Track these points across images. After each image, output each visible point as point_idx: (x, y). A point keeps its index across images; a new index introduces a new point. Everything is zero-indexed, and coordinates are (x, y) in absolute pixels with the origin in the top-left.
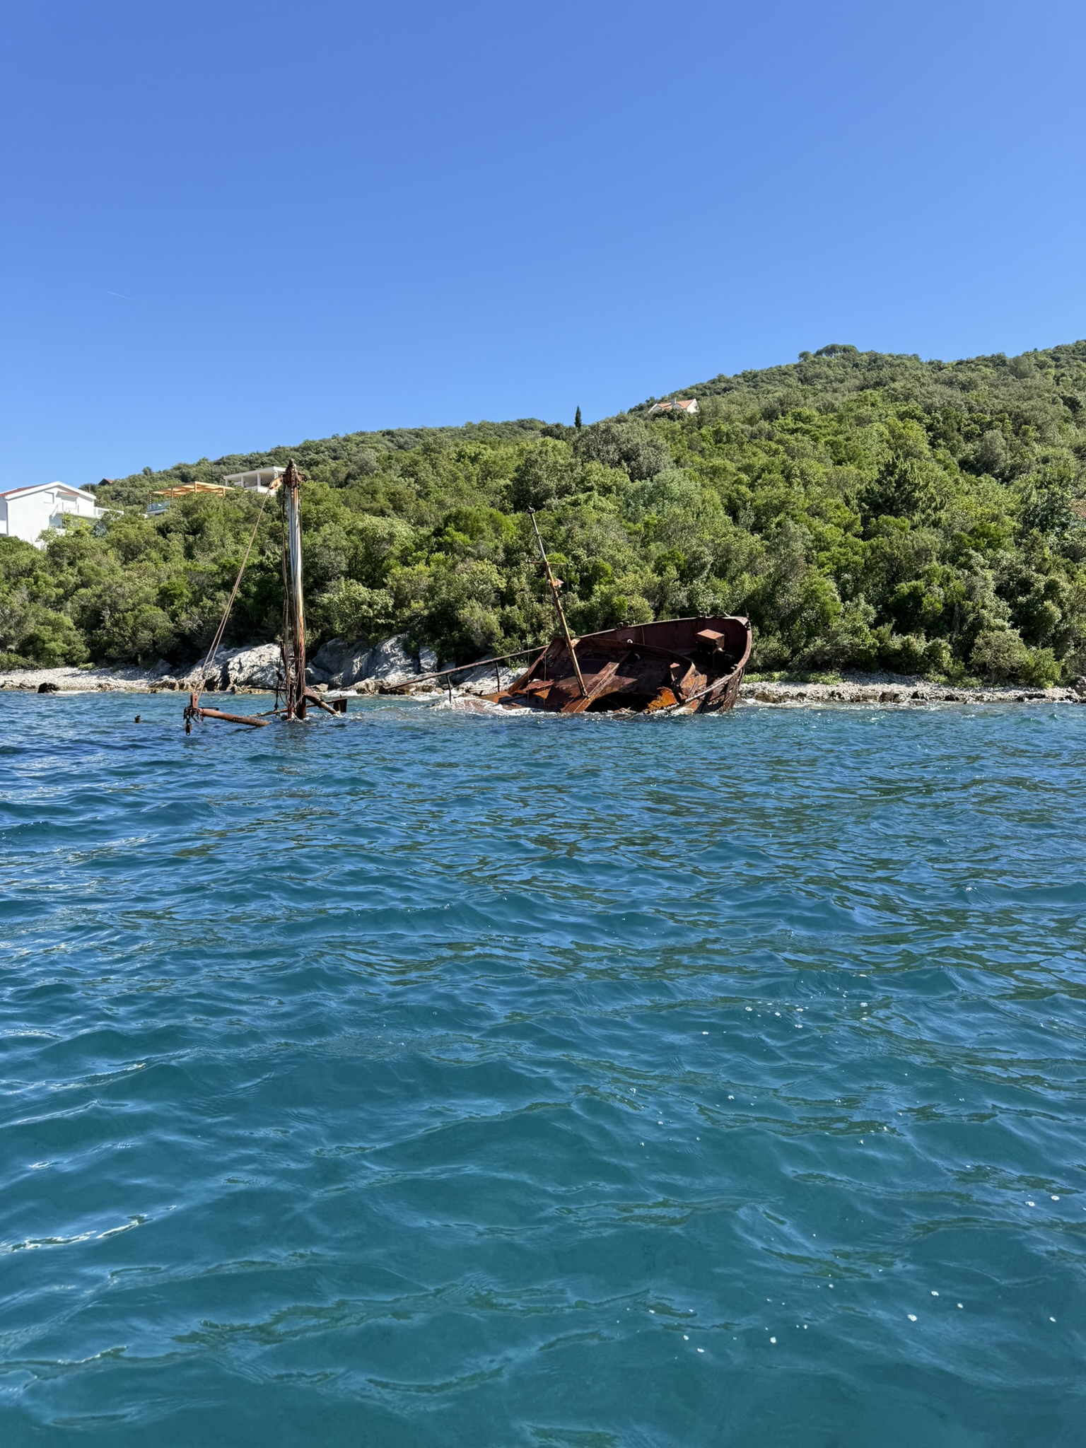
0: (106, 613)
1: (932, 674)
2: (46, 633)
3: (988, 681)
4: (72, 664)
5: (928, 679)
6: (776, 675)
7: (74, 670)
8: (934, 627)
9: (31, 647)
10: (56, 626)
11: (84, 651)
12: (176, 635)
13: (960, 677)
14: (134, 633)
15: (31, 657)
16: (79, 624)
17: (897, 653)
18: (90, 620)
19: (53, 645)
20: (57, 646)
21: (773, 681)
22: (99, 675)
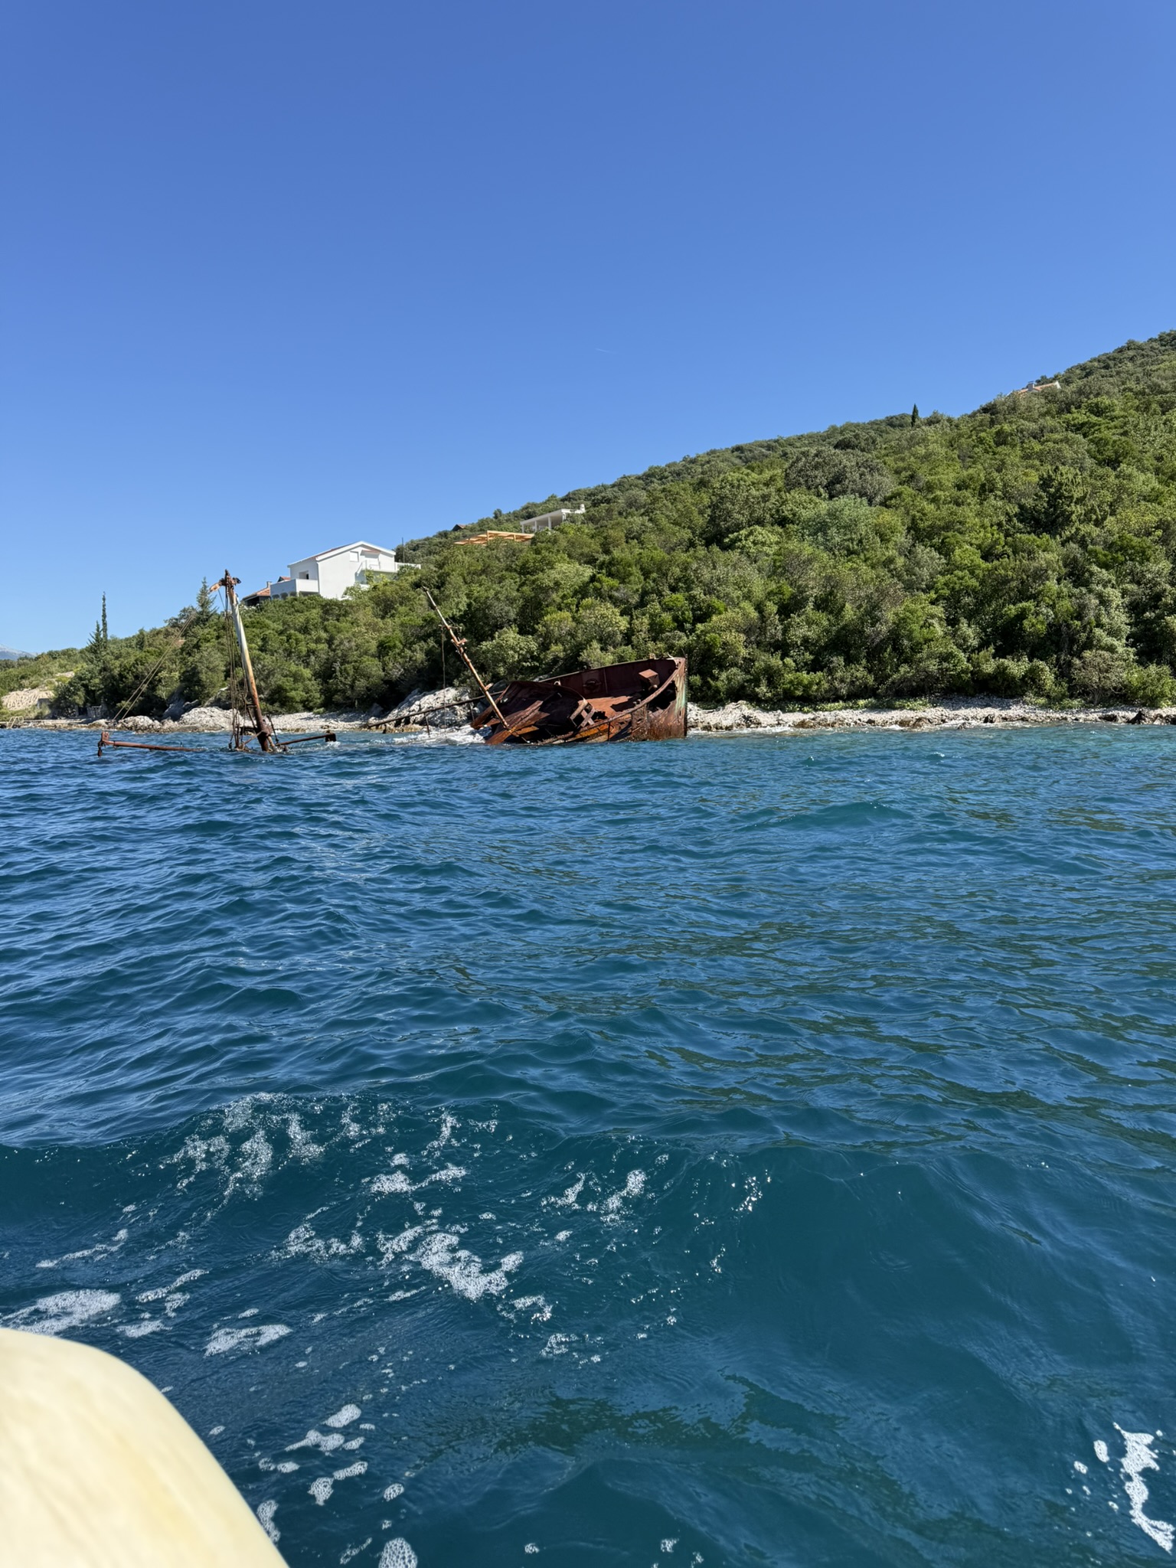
0: (337, 666)
1: (1030, 697)
2: (287, 683)
3: (1092, 702)
4: (310, 709)
5: (1025, 703)
6: (862, 702)
7: (310, 714)
8: (1038, 649)
9: (277, 696)
10: (297, 677)
11: (317, 697)
12: (386, 682)
13: (1060, 699)
14: (353, 681)
15: (277, 704)
16: (316, 675)
17: (992, 677)
18: (325, 674)
19: (293, 694)
20: (297, 694)
21: (857, 709)
22: (327, 718)
